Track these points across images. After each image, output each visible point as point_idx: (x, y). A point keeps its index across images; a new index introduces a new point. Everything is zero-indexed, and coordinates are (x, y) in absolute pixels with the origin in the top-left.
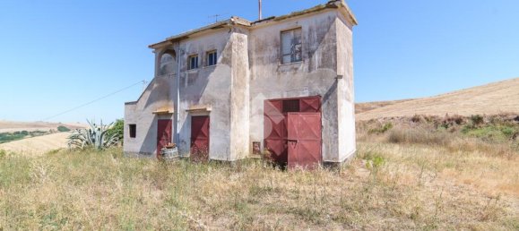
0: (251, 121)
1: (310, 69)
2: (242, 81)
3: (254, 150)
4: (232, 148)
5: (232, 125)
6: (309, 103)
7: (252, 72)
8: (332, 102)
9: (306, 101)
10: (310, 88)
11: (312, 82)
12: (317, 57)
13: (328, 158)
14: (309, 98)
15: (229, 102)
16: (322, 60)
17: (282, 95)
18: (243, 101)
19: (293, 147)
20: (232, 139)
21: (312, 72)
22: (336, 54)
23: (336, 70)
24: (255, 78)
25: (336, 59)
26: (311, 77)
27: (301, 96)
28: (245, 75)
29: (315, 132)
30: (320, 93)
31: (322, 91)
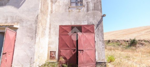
0: (50, 38)
1: (88, 10)
2: (46, 11)
3: (51, 56)
4: (36, 57)
5: (37, 39)
6: (88, 28)
7: (52, 8)
8: (100, 28)
9: (85, 27)
10: (88, 20)
11: (89, 17)
12: (91, 5)
13: (99, 60)
14: (87, 26)
15: (36, 22)
16: (94, 6)
17: (71, 23)
18: (46, 24)
19: (81, 54)
20: (36, 51)
21: (89, 12)
22: (101, 5)
23: (101, 12)
24: (54, 12)
25: (101, 7)
26: (88, 15)
27: (83, 24)
28: (48, 9)
29: (92, 45)
30: (94, 23)
31: (95, 22)
